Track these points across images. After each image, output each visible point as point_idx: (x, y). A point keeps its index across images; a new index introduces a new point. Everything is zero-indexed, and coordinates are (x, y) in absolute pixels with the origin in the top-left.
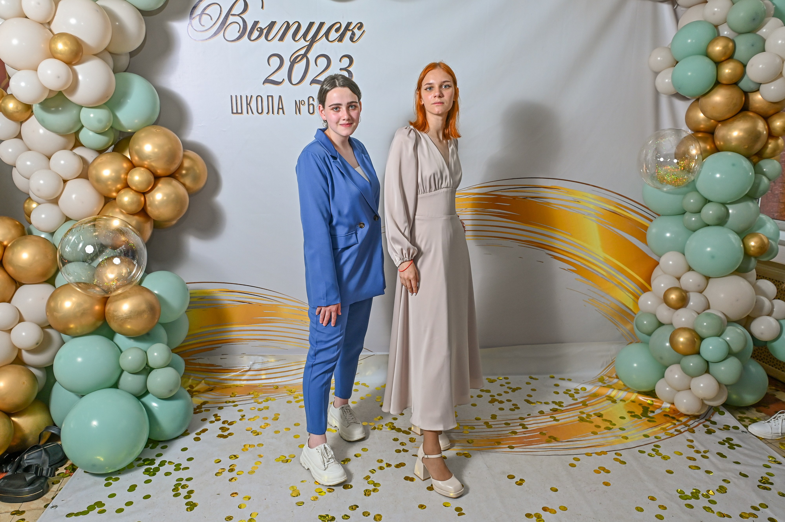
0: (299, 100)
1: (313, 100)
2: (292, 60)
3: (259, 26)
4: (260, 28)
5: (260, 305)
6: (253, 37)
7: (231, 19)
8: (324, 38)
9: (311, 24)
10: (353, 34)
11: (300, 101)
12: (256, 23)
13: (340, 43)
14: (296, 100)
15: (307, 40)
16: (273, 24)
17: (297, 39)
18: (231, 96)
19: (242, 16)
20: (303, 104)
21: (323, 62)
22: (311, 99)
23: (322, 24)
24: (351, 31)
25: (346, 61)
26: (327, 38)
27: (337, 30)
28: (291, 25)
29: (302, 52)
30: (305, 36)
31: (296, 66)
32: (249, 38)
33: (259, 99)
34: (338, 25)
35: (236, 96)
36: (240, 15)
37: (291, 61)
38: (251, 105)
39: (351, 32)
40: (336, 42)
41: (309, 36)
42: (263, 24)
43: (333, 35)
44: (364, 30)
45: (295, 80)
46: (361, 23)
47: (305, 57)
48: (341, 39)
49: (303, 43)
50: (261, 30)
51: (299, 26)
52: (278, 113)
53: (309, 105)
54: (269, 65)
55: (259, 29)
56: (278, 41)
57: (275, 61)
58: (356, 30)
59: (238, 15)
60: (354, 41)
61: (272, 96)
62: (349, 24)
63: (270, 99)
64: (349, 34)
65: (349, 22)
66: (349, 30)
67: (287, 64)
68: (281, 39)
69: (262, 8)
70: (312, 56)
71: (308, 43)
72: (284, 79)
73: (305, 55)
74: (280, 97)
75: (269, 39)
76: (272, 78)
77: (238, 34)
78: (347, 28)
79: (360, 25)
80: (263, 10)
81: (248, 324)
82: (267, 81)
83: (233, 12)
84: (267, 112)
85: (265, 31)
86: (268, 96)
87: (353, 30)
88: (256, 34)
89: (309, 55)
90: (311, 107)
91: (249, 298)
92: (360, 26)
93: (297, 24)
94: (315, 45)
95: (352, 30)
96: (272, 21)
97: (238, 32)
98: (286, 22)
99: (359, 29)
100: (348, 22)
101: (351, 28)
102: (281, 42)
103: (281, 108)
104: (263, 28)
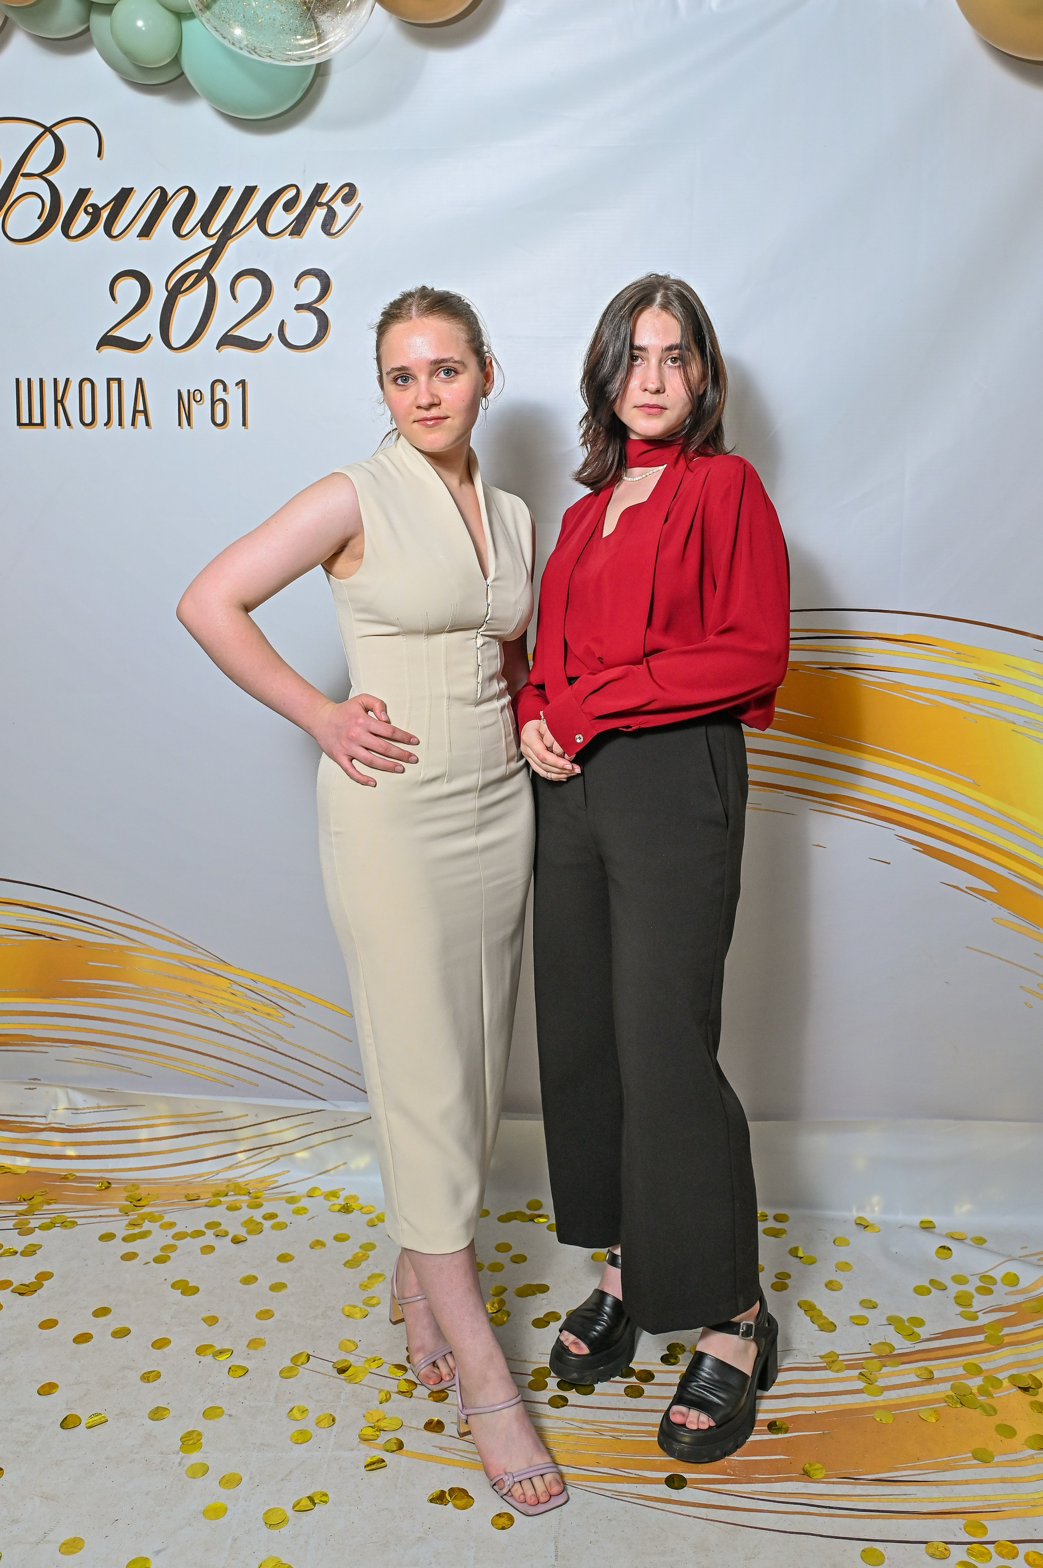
0: (189, 391)
1: (225, 390)
2: (171, 285)
3: (90, 200)
4: (94, 206)
5: (80, 945)
6: (74, 231)
7: (22, 185)
8: (255, 226)
9: (223, 193)
10: (331, 215)
11: (192, 391)
12: (83, 194)
13: (296, 240)
14: (179, 391)
15: (211, 232)
16: (125, 194)
17: (184, 232)
18: (17, 380)
19: (50, 177)
20: (198, 399)
21: (251, 288)
22: (219, 388)
23: (249, 192)
24: (325, 206)
25: (313, 286)
26: (263, 228)
27: (288, 206)
28: (170, 195)
29: (199, 264)
30: (205, 223)
31: (182, 301)
32: (65, 231)
33: (87, 387)
34: (292, 193)
35: (29, 380)
36: (44, 175)
37: (169, 289)
38: (67, 404)
39: (326, 210)
40: (286, 237)
41: (216, 225)
42: (101, 197)
43: (279, 219)
44: (360, 204)
45: (178, 336)
46: (351, 186)
47: (206, 277)
48: (298, 228)
49: (201, 242)
50: (96, 211)
51: (191, 198)
52: (133, 424)
53: (213, 403)
54: (114, 299)
55: (90, 210)
56: (137, 237)
57: (130, 289)
58: (338, 205)
59: (40, 175)
60: (334, 232)
61: (119, 381)
62: (320, 189)
63: (114, 386)
64: (319, 214)
65: (320, 183)
66: (320, 205)
67: (158, 296)
68: (145, 232)
69: (99, 155)
70: (222, 273)
71: (213, 241)
72: (149, 336)
73: (205, 272)
74: (139, 381)
75: (115, 232)
76: (118, 333)
77: (39, 224)
78: (314, 201)
79: (347, 191)
80: (101, 160)
81: (49, 998)
82: (107, 341)
83: (26, 169)
84: (105, 421)
85: (105, 214)
86: (109, 380)
87: (329, 204)
88: (82, 220)
89: (215, 273)
90: (219, 407)
91: (51, 924)
92: (350, 193)
93: (185, 194)
94: (232, 246)
95: (326, 204)
96: (123, 188)
97: (39, 217)
98: (159, 190)
99: (347, 200)
100: (317, 184)
101: (324, 199)
102: (144, 241)
103: (142, 412)
104: (100, 207)
